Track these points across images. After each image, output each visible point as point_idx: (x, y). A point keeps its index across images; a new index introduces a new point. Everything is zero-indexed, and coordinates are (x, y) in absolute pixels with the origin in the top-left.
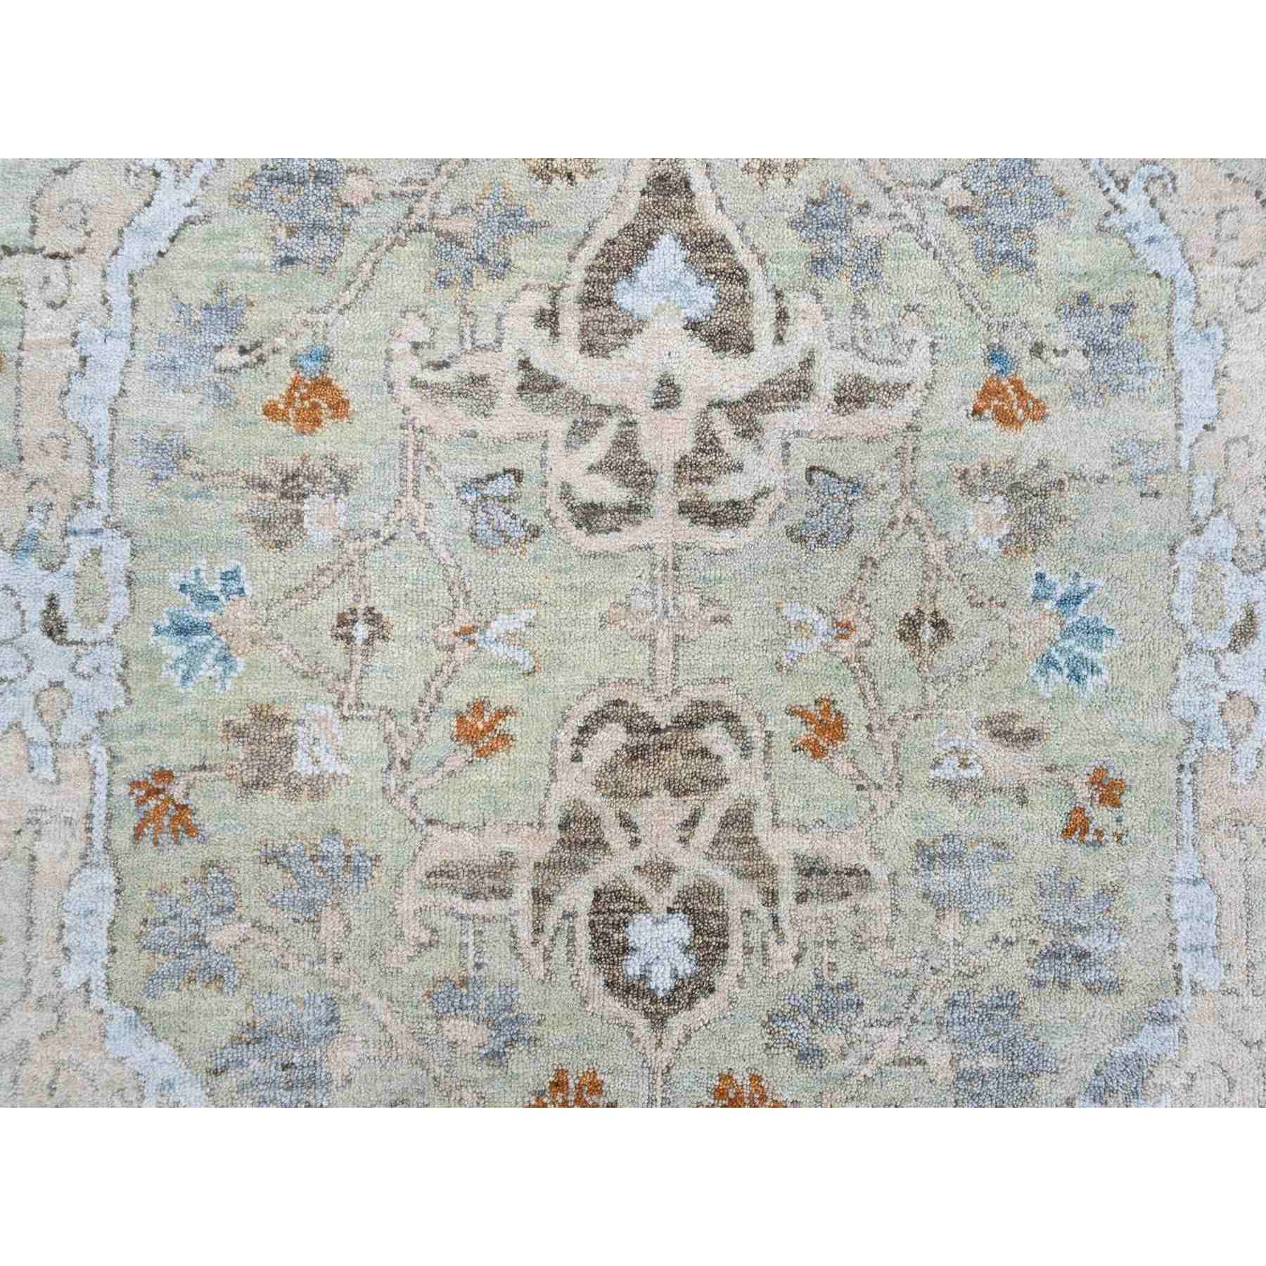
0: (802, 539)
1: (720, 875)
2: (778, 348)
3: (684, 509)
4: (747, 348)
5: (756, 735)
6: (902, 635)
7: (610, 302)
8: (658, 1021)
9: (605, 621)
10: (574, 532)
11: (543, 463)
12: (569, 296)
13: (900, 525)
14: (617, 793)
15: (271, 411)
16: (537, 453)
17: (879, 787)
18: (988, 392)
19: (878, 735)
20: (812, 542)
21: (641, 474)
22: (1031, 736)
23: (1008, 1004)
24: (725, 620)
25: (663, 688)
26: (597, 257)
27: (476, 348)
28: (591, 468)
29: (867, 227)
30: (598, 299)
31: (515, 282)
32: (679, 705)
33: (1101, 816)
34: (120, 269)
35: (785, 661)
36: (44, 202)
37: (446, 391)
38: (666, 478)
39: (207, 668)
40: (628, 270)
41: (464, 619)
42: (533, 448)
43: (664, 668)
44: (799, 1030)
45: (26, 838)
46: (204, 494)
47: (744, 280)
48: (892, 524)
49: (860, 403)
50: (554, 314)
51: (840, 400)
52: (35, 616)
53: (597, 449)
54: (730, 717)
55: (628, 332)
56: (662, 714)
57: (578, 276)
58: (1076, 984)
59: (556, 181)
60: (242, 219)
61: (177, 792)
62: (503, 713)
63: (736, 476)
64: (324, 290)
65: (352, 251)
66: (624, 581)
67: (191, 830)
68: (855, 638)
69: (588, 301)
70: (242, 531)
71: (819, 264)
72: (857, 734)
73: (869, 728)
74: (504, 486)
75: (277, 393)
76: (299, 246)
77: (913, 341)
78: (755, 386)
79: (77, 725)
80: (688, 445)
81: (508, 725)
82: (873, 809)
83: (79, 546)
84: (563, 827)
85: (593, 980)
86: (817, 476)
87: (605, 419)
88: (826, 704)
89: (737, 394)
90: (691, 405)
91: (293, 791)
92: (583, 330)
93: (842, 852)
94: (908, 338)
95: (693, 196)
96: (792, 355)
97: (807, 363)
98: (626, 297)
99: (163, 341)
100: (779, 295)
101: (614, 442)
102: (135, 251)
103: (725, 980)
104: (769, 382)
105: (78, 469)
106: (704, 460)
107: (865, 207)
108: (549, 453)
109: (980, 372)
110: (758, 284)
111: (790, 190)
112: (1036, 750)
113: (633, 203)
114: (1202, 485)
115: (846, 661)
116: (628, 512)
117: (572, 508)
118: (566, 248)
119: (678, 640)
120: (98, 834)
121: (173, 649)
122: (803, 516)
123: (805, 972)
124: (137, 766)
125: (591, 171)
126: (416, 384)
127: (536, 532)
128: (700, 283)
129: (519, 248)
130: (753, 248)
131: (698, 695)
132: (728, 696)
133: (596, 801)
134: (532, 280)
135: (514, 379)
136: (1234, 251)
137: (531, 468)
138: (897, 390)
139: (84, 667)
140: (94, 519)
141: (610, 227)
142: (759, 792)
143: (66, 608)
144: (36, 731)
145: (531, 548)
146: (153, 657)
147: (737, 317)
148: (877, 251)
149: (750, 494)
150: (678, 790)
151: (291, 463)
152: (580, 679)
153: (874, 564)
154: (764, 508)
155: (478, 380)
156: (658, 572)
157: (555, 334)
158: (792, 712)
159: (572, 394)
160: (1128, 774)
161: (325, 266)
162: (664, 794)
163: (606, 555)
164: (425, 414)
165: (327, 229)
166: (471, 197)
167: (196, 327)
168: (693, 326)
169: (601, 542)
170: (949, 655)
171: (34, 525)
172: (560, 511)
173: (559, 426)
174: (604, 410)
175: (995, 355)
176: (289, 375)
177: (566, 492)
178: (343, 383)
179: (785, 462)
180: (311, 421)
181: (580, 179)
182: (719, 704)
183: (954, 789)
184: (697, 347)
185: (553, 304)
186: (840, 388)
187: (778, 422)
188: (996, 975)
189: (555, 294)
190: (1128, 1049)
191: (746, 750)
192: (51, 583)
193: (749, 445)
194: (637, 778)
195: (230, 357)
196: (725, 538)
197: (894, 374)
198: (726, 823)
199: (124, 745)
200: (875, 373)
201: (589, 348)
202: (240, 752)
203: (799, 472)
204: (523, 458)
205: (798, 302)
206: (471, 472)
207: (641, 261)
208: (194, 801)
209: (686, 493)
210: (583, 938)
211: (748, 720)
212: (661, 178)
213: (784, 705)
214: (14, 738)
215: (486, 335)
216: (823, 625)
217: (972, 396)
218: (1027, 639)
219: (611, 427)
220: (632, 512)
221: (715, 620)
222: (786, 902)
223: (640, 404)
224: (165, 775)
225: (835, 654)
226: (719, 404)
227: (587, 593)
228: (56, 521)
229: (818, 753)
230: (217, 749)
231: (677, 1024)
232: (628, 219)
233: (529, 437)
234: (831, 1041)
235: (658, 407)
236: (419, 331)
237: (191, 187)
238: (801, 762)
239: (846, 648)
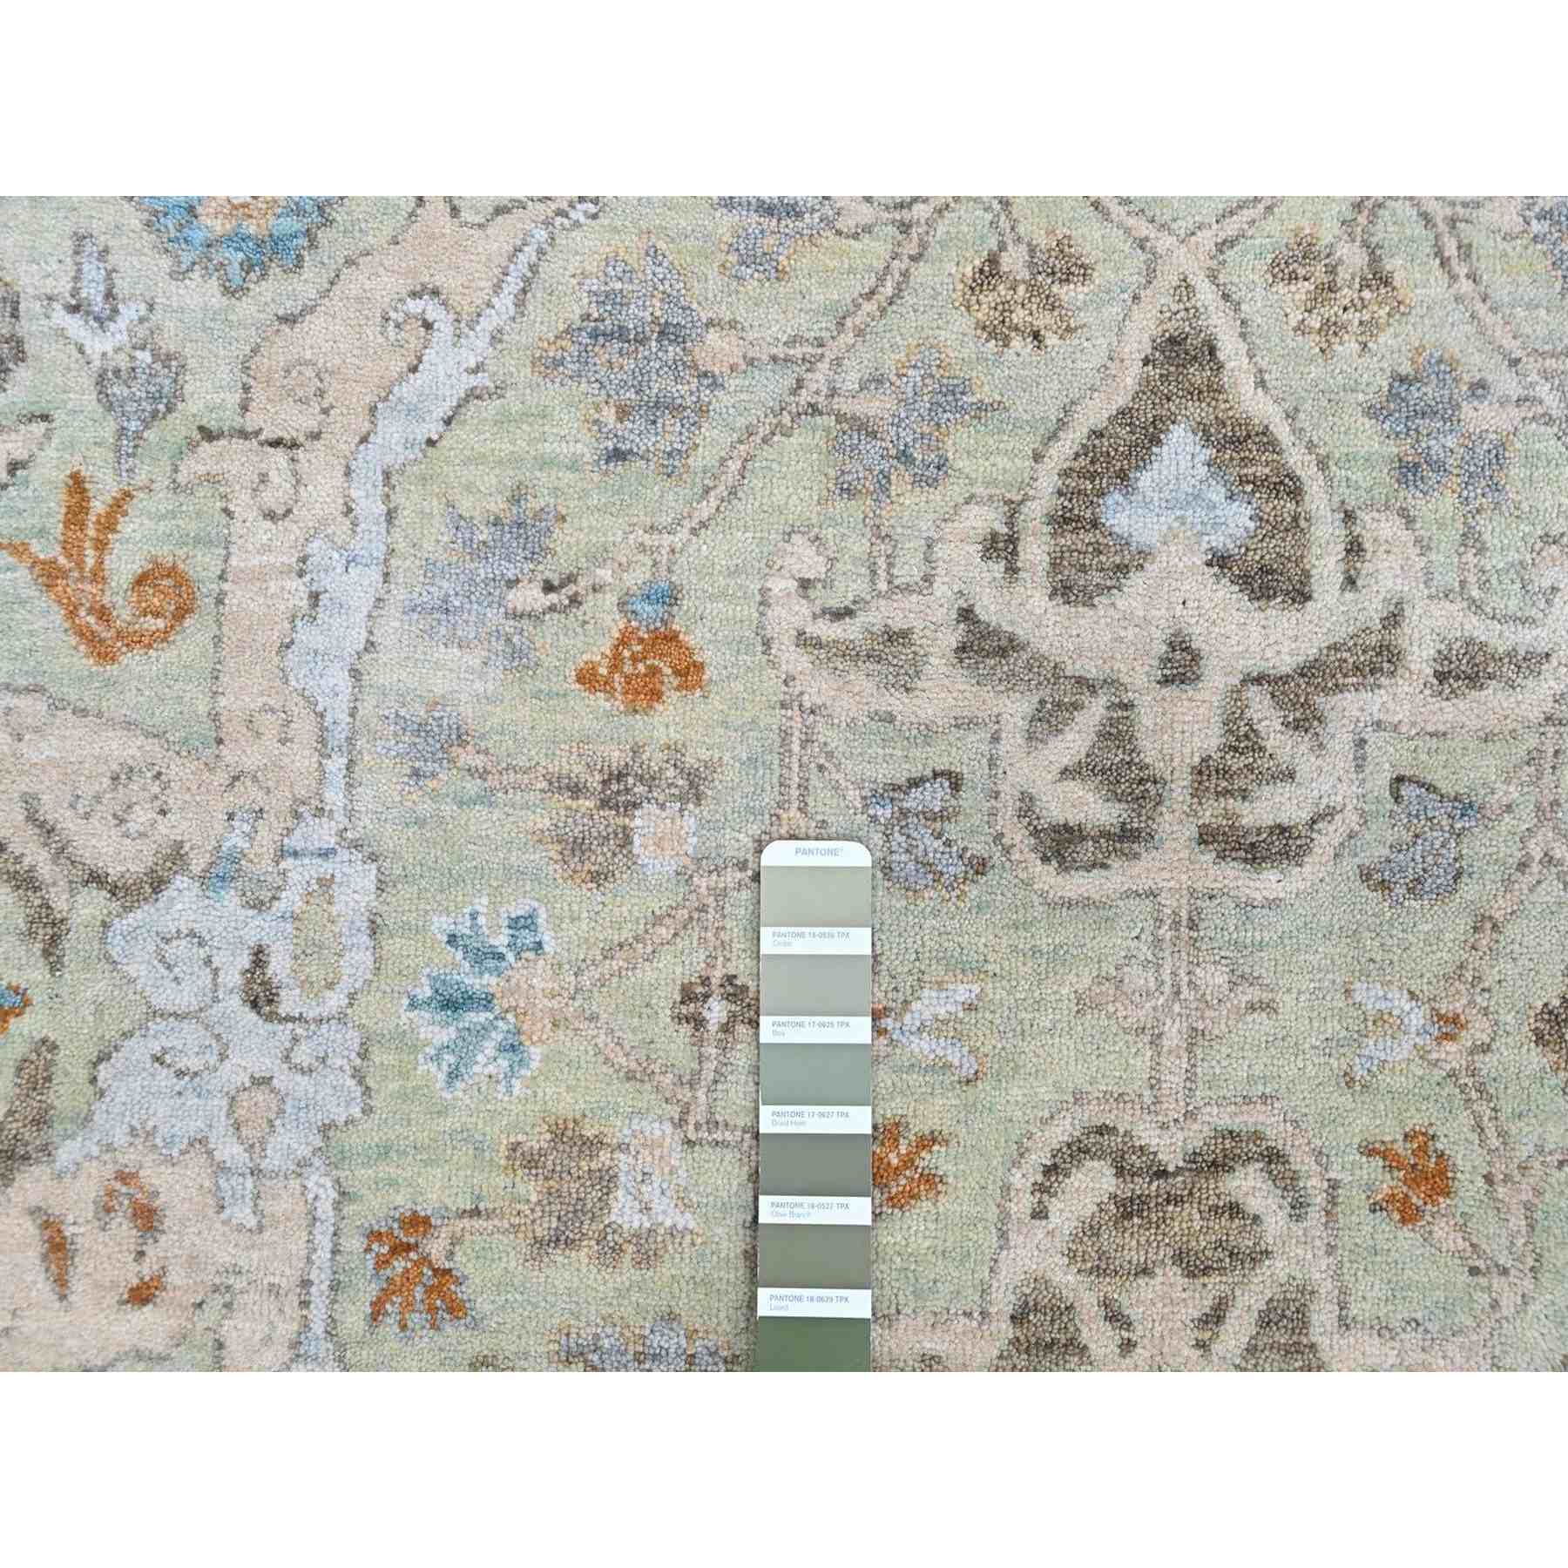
0: (1384, 886)
2: (1349, 596)
3: (1206, 837)
4: (1301, 595)
5: (1314, 1185)
6: (1539, 1038)
7: (1095, 524)
9: (1084, 1004)
10: (1039, 867)
11: (992, 763)
12: (1036, 511)
13: (1535, 868)
14: (1101, 1269)
15: (587, 678)
16: (985, 748)
17: (1505, 1272)
19: (1501, 1191)
20: (1400, 890)
21: (1141, 781)
24: (1268, 1007)
25: (1172, 1108)
26: (1077, 455)
27: (895, 589)
28: (1065, 772)
29: (1482, 418)
30: (1078, 519)
31: (954, 490)
32: (1195, 1136)
34: (371, 461)
35: (1359, 1072)
36: (262, 363)
37: (848, 653)
38: (1179, 790)
39: (486, 1061)
40: (1122, 476)
42: (976, 740)
43: (1173, 1080)
45: (211, 1314)
46: (486, 799)
47: (1296, 493)
48: (1523, 866)
49: (1474, 680)
50: (1012, 540)
51: (1441, 677)
52: (232, 977)
53: (1074, 742)
54: (1273, 1157)
55: (1122, 569)
56: (1170, 1148)
57: (1047, 482)
59: (1017, 343)
60: (552, 394)
61: (436, 1248)
62: (928, 1141)
63: (1284, 790)
64: (672, 499)
65: (712, 442)
66: (1115, 943)
67: (456, 1309)
68: (1466, 1040)
69: (1062, 521)
70: (543, 858)
71: (1409, 471)
72: (1469, 1187)
73: (1489, 1179)
74: (934, 796)
75: (598, 650)
76: (634, 434)
77: (1554, 589)
78: (1313, 652)
79: (290, 1142)
80: (1209, 740)
81: (937, 1160)
82: (1495, 1305)
83: (300, 873)
84: (1017, 1319)
86: (1407, 791)
87: (1085, 698)
88: (1422, 1139)
89: (1285, 663)
90: (1216, 681)
91: (610, 1251)
92: (1055, 565)
94: (1546, 584)
95: (1221, 367)
96: (1372, 607)
97: (1393, 619)
98: (1119, 515)
99: (430, 567)
100: (1349, 517)
101: (1099, 734)
102: (393, 436)
104: (1335, 647)
105: (302, 759)
106: (1236, 763)
107: (1479, 388)
108: (1003, 748)
110: (1317, 500)
111: (1366, 359)
113: (1131, 377)
115: (1452, 1074)
116: (1121, 839)
117: (1036, 833)
118: (1030, 443)
119: (1195, 1036)
120: (318, 1314)
121: (436, 1031)
122: (1386, 852)
124: (376, 1208)
125: (1069, 330)
126: (803, 640)
127: (980, 867)
128: (1231, 497)
129: (960, 441)
130: (1311, 446)
131: (1225, 1119)
132: (1271, 1124)
133: (1067, 1280)
134: (979, 490)
135: (952, 638)
137: (974, 773)
138: (1532, 662)
139: (302, 1055)
140: (323, 833)
141: (1095, 413)
142: (1319, 1272)
143: (279, 966)
144: (230, 1151)
145: (973, 892)
146: (405, 1042)
147: (1287, 546)
148: (1498, 455)
149: (1305, 815)
150: (1194, 1267)
151: (616, 756)
152: (1045, 1092)
153: (1495, 927)
154: (1328, 837)
155: (896, 637)
156: (1165, 932)
157: (1012, 570)
158: (1369, 1151)
159: (1040, 659)
161: (672, 464)
162: (1174, 1274)
163: (1086, 903)
164: (817, 687)
165: (676, 409)
166: (889, 363)
167: (479, 552)
168: (1220, 561)
169: (1079, 884)
171: (236, 840)
172: (1018, 836)
173: (1016, 709)
174: (1085, 684)
176: (614, 623)
177: (1027, 805)
178: (694, 638)
179: (1359, 768)
180: (646, 693)
181: (1051, 340)
182: (1257, 1136)
184: (1224, 595)
185: (1010, 524)
186: (1441, 657)
187: (1348, 708)
189: (1013, 510)
191: (1298, 1208)
192: (258, 928)
193: (1305, 743)
194: (1131, 1246)
195: (530, 596)
196: (1269, 882)
197: (1525, 638)
198: (1267, 1320)
199: (360, 1176)
200: (1499, 638)
201: (1063, 591)
202: (531, 1189)
203: (1380, 782)
204: (964, 754)
205: (1381, 528)
206: (885, 773)
207: (1143, 463)
208: (462, 1263)
209: (1210, 812)
211: (1302, 1161)
212: (1172, 341)
213: (1357, 1140)
214: (197, 1161)
215: (909, 569)
216: (1417, 1018)
219: (1096, 710)
220: (1127, 839)
221: (1252, 1007)
223: (1139, 676)
224: (418, 1223)
225: (1436, 1063)
226: (1259, 680)
227: (1058, 957)
228: (267, 837)
229: (1409, 1215)
230: (496, 1184)
232: (1121, 401)
233: (970, 723)
235: (1166, 681)
236: (809, 562)
237: (477, 345)
238: (1384, 1228)
239: (1452, 1054)
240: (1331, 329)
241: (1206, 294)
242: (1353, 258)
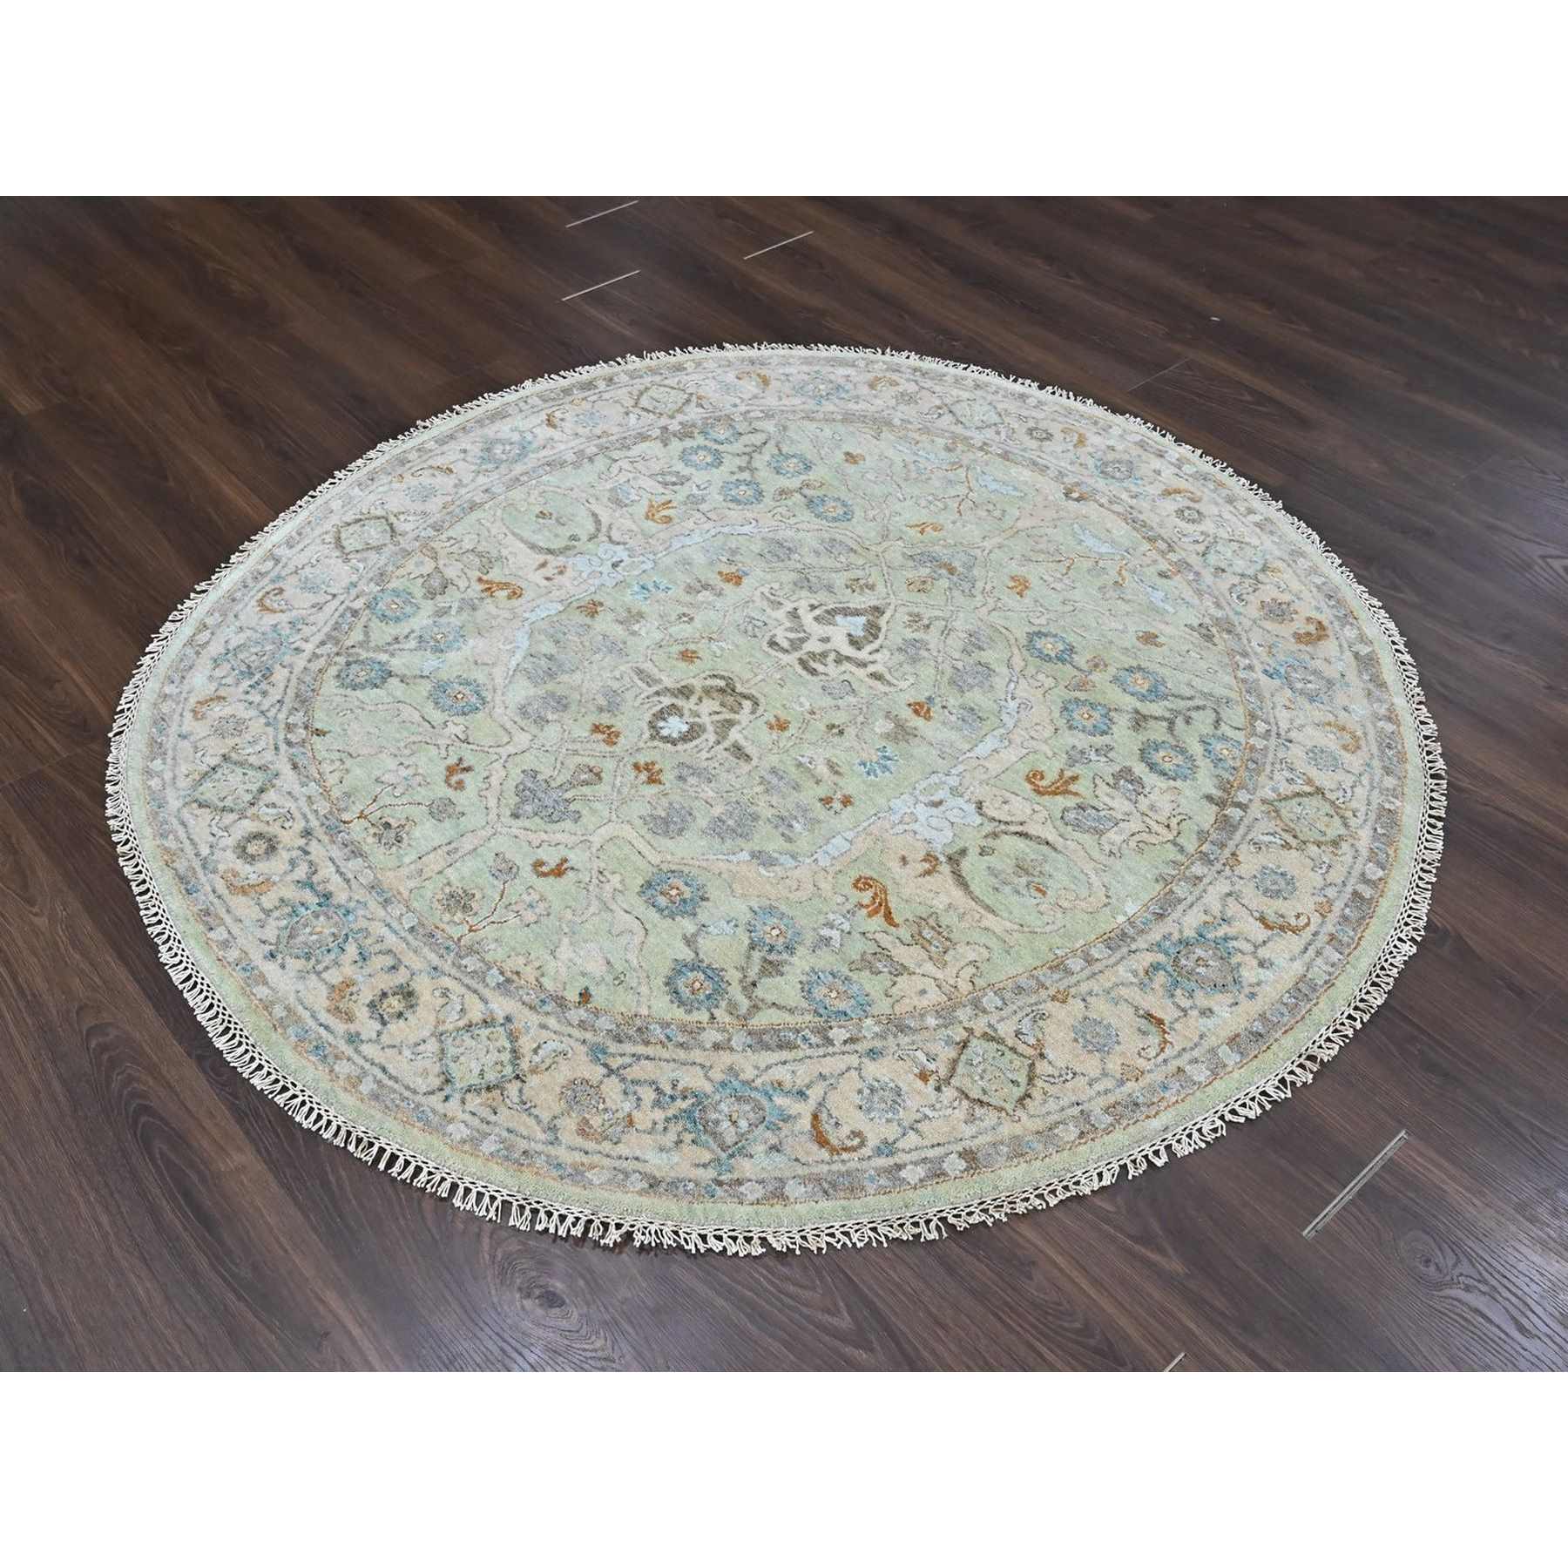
1: (710, 728)
3: (800, 659)
6: (827, 726)
8: (652, 738)
10: (765, 643)
15: (720, 573)
16: (776, 625)
18: (918, 704)
19: (793, 738)
22: (837, 773)
23: (755, 818)
28: (786, 638)
29: (923, 653)
33: (837, 805)
39: (640, 597)
41: (714, 636)
44: (685, 772)
50: (816, 608)
52: (614, 560)
53: (792, 635)
54: (756, 703)
55: (830, 623)
56: (739, 689)
58: (780, 830)
61: (599, 609)
62: (699, 658)
69: (828, 612)
72: (788, 734)
73: (793, 735)
77: (908, 680)
85: (648, 717)
90: (828, 646)
93: (749, 749)
98: (839, 618)
102: (726, 530)
103: (680, 747)
109: (922, 699)
112: (835, 778)
114: (961, 768)
119: (763, 680)
121: (636, 588)
123: (705, 764)
124: (597, 598)
132: (762, 700)
135: (789, 609)
136: (1033, 733)
141: (851, 605)
142: (744, 724)
158: (775, 716)
160: (857, 803)
168: (849, 635)
170: (836, 739)
175: (930, 699)
183: (800, 765)
184: (846, 639)
187: (847, 666)
188: (759, 809)
190: (776, 855)
195: (724, 559)
196: (804, 673)
198: (727, 721)
206: (753, 615)
209: (805, 657)
210: (659, 708)
213: (774, 713)
217: (912, 701)
218: (864, 756)
219: (802, 635)
222: (721, 747)
229: (771, 728)
231: (656, 743)
234: (692, 780)
236: (776, 586)
237: (756, 531)
238: (765, 727)
239: (808, 716)
240: (910, 626)
241: (892, 607)
242: (926, 622)
